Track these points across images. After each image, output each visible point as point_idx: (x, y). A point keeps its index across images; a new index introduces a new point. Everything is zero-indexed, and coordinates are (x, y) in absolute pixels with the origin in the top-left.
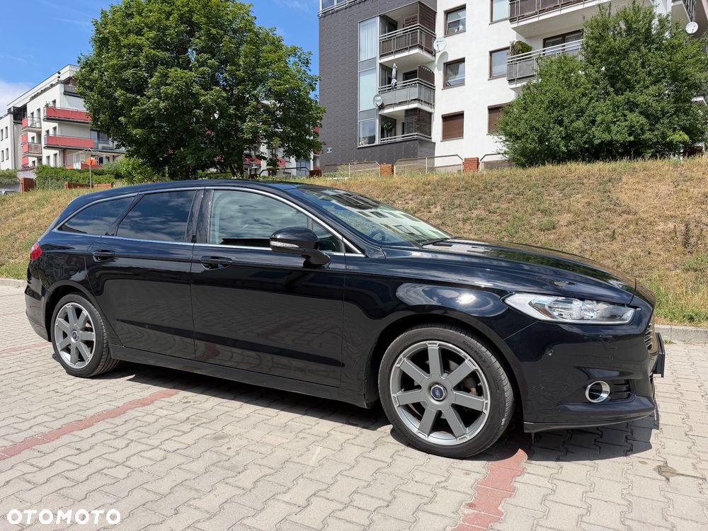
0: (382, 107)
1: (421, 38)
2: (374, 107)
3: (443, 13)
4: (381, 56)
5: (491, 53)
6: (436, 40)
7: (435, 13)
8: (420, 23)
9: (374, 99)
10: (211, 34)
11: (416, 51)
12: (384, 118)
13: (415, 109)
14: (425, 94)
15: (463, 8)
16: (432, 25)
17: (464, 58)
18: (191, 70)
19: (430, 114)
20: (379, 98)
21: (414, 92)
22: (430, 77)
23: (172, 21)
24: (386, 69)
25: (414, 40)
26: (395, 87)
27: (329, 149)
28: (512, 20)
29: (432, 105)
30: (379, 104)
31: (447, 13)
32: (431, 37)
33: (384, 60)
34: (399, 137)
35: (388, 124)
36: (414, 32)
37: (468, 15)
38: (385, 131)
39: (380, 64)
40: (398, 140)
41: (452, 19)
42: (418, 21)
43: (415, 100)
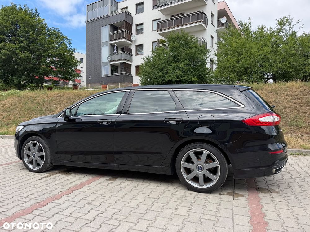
0: (111, 61)
1: (125, 35)
3: (135, 25)
4: (110, 41)
5: (153, 42)
6: (132, 36)
7: (132, 25)
8: (125, 29)
9: (107, 58)
10: (25, 30)
11: (123, 40)
12: (112, 66)
13: (124, 63)
14: (128, 57)
15: (142, 24)
16: (131, 30)
17: (143, 44)
18: (16, 44)
19: (131, 65)
20: (110, 58)
21: (124, 56)
22: (130, 51)
23: (8, 24)
24: (112, 46)
25: (123, 35)
26: (116, 54)
27: (90, 77)
28: (158, 31)
29: (131, 61)
30: (109, 60)
31: (137, 25)
32: (131, 34)
33: (112, 42)
34: (119, 74)
35: (114, 68)
36: (123, 32)
37: (144, 27)
38: (113, 71)
39: (110, 44)
41: (139, 28)
43: (123, 59)
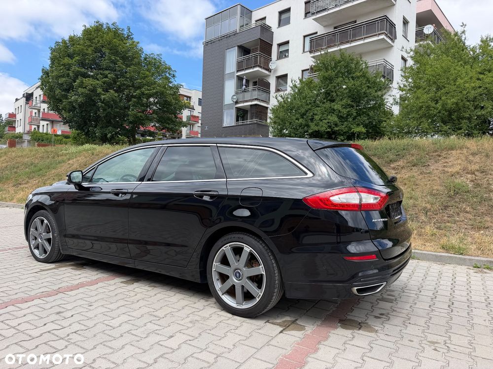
0: (237, 103)
1: (260, 61)
2: (232, 102)
3: (276, 45)
4: (238, 71)
5: (303, 71)
6: (271, 62)
7: (272, 45)
9: (232, 98)
10: (111, 59)
11: (257, 69)
12: (238, 109)
13: (256, 105)
14: (263, 96)
15: (287, 43)
16: (269, 53)
17: (287, 74)
19: (267, 108)
20: (235, 97)
21: (256, 94)
22: (268, 85)
24: (240, 78)
25: (256, 62)
26: (245, 91)
27: (207, 127)
28: (311, 52)
29: (268, 102)
30: (235, 100)
31: (280, 45)
32: (269, 59)
33: (239, 73)
34: (249, 121)
35: (242, 114)
36: (256, 58)
37: (291, 47)
38: (240, 118)
39: (237, 76)
40: (248, 123)
41: (283, 49)
42: (259, 50)
43: (256, 99)
